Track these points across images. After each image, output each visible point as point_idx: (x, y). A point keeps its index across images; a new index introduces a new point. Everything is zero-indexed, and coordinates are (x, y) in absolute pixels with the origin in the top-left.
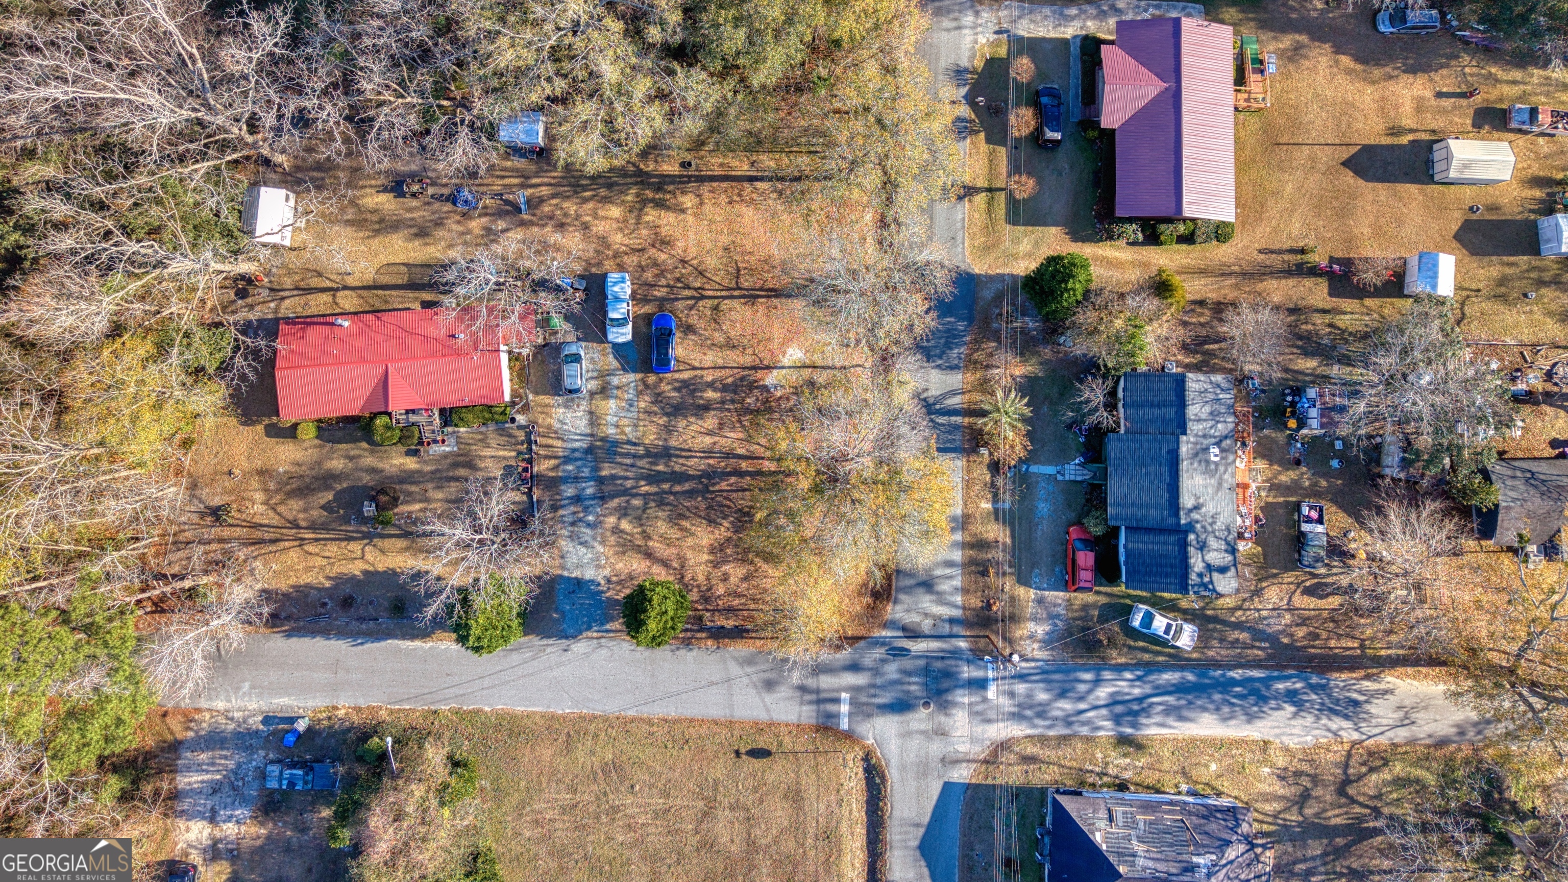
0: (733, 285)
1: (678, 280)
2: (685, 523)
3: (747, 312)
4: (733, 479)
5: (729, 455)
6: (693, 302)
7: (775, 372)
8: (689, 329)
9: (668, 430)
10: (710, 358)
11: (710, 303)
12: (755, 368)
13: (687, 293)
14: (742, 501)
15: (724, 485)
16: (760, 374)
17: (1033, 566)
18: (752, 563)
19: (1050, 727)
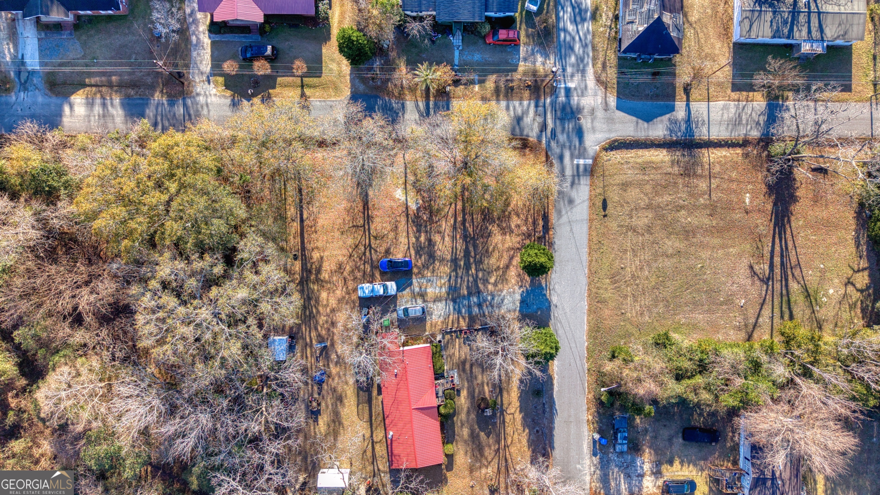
0: (362, 229)
1: (361, 259)
2: (491, 249)
3: (377, 220)
4: (467, 225)
5: (454, 227)
6: (373, 252)
7: (409, 204)
8: (388, 252)
9: (442, 260)
10: (403, 240)
11: (373, 241)
12: (407, 215)
13: (368, 254)
14: (478, 218)
15: (471, 230)
16: (411, 212)
17: (507, 63)
18: (510, 213)
19: (588, 56)
